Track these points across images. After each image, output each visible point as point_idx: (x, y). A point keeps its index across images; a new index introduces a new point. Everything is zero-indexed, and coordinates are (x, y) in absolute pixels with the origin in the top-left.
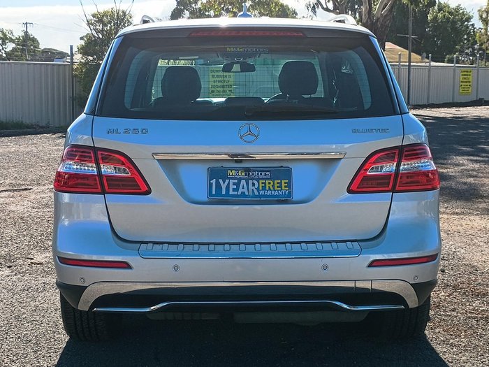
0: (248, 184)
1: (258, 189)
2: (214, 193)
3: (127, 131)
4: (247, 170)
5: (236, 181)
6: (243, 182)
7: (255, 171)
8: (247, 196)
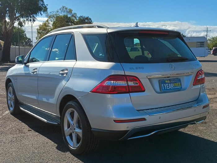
0: (171, 85)
1: (173, 86)
2: (163, 89)
3: (137, 68)
4: (170, 80)
5: (168, 84)
6: (170, 84)
7: (172, 80)
8: (171, 89)
